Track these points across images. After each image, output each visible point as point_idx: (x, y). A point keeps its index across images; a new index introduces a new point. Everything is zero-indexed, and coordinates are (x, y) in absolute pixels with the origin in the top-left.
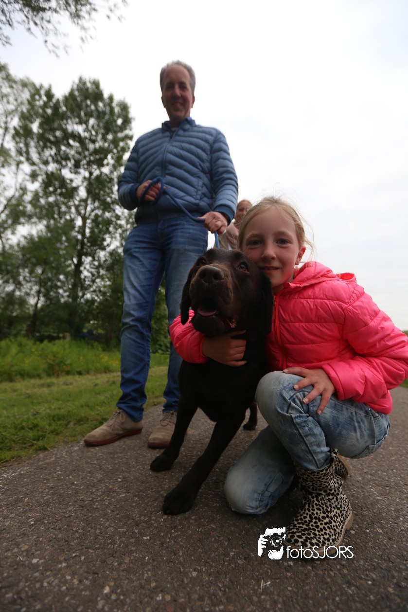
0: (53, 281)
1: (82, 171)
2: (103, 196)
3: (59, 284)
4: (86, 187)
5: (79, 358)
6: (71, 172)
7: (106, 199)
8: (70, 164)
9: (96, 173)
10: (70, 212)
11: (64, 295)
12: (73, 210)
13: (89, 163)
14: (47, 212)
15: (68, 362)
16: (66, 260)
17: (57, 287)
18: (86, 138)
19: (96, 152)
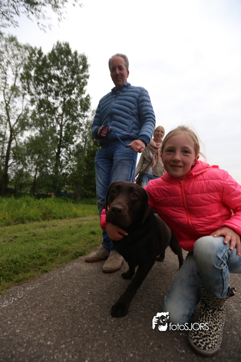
0: (44, 163)
1: (59, 97)
2: (72, 112)
3: (48, 164)
4: (62, 107)
5: (60, 209)
6: (53, 99)
7: (74, 114)
8: (53, 94)
9: (68, 98)
10: (53, 122)
11: (50, 171)
12: (55, 121)
13: (64, 93)
14: (40, 123)
15: (54, 212)
16: (51, 150)
17: (46, 166)
18: (61, 78)
19: (68, 86)
